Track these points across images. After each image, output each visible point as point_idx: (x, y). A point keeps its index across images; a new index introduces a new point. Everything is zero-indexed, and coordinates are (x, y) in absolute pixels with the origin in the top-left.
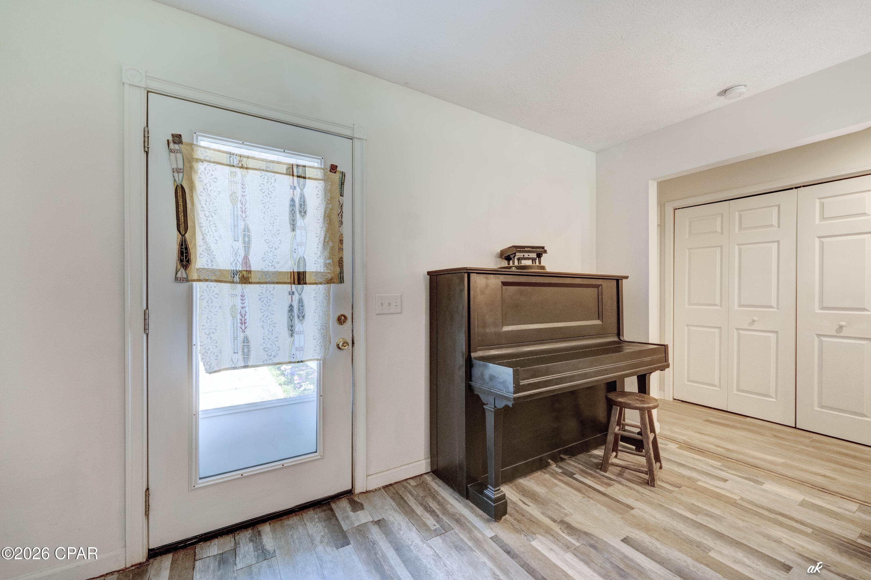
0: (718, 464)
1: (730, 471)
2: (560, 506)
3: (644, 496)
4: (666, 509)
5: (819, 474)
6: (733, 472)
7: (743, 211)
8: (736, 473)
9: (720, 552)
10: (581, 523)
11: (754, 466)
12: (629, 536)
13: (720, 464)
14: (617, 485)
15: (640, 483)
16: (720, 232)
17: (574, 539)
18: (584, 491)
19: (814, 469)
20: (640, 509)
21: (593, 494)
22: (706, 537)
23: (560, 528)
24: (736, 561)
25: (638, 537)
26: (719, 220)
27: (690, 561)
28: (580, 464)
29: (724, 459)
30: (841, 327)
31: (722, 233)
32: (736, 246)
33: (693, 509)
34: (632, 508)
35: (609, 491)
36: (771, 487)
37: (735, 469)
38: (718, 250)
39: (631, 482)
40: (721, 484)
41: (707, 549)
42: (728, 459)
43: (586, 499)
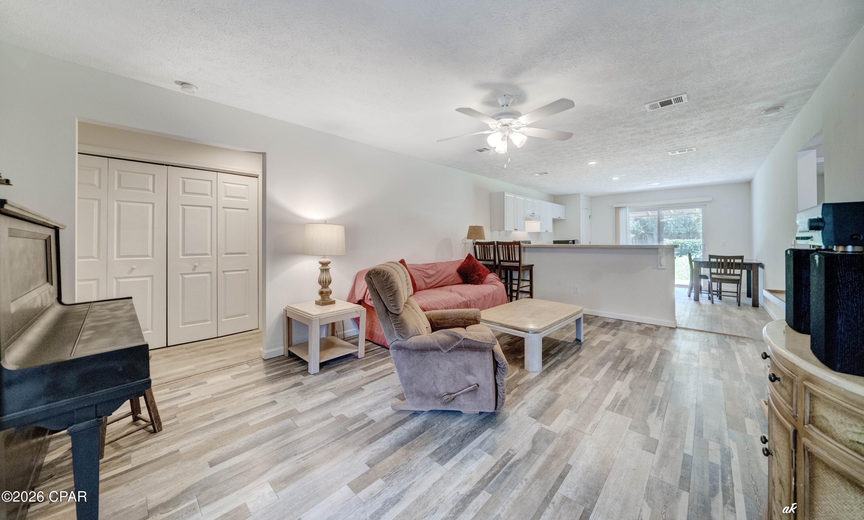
0: (167, 390)
1: (181, 388)
2: (124, 510)
3: (167, 440)
4: (194, 431)
5: (217, 362)
6: (183, 387)
7: (122, 171)
8: (185, 387)
9: (252, 420)
10: (167, 494)
11: (187, 377)
12: (209, 461)
13: (168, 389)
14: (133, 455)
15: (146, 437)
16: (97, 185)
17: (185, 503)
18: (116, 483)
19: (211, 361)
20: (181, 447)
21: (129, 476)
22: (236, 421)
23: (161, 514)
24: (263, 416)
25: (213, 456)
26: (96, 173)
27: (252, 435)
28: (57, 478)
29: (164, 385)
30: (195, 267)
31: (100, 187)
32: (115, 201)
33: (204, 418)
34: (178, 451)
35: (135, 461)
36: (212, 380)
37: (181, 386)
38: (96, 203)
39: (137, 444)
40: (188, 398)
41: (247, 425)
42: (167, 383)
43: (131, 484)
